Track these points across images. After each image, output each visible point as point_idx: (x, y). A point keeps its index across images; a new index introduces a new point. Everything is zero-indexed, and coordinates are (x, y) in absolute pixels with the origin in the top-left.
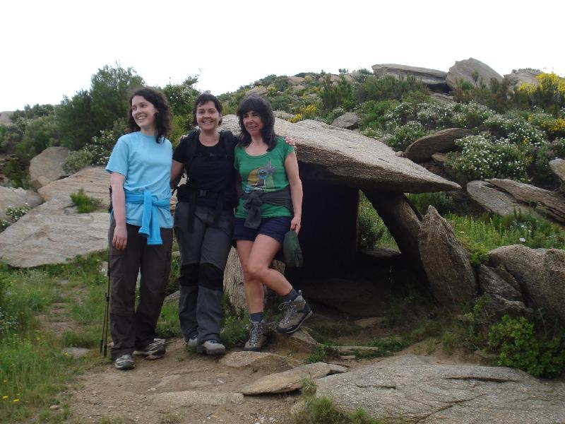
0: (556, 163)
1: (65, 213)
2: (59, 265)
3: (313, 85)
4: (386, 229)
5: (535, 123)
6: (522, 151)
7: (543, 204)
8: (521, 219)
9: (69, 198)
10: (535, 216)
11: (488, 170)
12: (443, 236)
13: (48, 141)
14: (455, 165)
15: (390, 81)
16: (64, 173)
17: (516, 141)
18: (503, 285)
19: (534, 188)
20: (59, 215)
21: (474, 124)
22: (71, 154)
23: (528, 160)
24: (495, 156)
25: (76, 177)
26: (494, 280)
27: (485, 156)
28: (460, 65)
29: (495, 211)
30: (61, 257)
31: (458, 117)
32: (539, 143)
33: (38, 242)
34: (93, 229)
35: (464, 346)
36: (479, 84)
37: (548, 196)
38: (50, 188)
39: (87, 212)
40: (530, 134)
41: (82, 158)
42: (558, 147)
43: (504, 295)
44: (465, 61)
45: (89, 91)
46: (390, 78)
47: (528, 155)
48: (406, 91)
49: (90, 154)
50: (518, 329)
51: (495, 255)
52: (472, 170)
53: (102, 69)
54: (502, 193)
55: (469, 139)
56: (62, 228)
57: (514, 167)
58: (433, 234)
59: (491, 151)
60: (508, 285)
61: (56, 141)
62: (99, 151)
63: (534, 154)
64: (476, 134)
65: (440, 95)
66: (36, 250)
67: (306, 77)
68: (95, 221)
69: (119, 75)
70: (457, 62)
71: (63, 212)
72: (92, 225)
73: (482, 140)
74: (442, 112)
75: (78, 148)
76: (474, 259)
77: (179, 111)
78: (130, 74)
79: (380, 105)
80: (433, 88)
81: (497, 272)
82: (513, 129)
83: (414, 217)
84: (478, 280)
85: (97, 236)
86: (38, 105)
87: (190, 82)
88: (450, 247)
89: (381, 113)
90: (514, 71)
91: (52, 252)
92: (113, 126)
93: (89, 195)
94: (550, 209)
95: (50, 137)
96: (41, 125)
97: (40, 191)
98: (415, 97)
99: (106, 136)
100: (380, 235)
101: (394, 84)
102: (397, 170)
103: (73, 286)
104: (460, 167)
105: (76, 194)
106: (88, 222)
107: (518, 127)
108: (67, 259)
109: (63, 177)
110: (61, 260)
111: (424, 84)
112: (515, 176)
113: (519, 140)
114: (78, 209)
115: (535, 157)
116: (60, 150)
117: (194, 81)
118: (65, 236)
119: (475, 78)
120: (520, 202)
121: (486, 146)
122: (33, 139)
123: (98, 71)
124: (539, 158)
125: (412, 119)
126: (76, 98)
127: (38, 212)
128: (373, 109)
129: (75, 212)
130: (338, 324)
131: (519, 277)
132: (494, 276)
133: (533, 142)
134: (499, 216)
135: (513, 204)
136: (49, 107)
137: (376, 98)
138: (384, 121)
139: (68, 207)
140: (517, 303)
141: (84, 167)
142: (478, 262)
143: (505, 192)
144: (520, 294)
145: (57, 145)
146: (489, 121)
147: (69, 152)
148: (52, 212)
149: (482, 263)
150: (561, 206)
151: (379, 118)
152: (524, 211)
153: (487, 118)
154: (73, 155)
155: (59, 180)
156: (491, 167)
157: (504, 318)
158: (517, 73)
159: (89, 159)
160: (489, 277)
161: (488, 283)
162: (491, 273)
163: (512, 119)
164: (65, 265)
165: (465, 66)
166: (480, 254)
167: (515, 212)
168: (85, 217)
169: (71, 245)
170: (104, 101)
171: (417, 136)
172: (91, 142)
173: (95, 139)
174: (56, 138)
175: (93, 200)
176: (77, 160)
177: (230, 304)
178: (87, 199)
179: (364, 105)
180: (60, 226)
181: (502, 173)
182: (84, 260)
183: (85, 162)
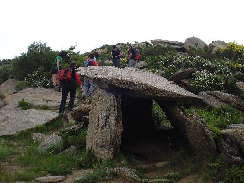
0: (239, 83)
1: (16, 110)
2: (13, 135)
3: (124, 48)
4: (165, 117)
5: (227, 65)
6: (222, 78)
7: (234, 102)
8: (225, 110)
9: (17, 103)
10: (231, 108)
11: (207, 87)
12: (200, 125)
13: (8, 76)
14: (192, 85)
15: (159, 47)
16: (15, 91)
17: (219, 73)
18: (230, 148)
19: (229, 95)
20: (13, 111)
21: (200, 66)
22: (18, 82)
23: (225, 82)
24: (210, 81)
25: (21, 93)
26: (226, 146)
27: (206, 81)
28: (189, 40)
29: (211, 105)
30: (14, 131)
31: (192, 63)
32: (229, 74)
33: (4, 124)
34: (29, 117)
35: (212, 179)
36: (198, 48)
37: (236, 99)
38: (9, 98)
39: (26, 109)
40: (225, 70)
41: (24, 84)
42: (238, 76)
43: (231, 153)
44: (191, 38)
45: (26, 54)
46: (159, 46)
47: (224, 79)
48: (166, 51)
49: (27, 82)
50: (241, 173)
51: (226, 133)
52: (200, 87)
53: (32, 44)
54: (214, 98)
55: (198, 73)
56: (14, 117)
57: (219, 85)
58: (195, 124)
59: (208, 78)
60: (233, 148)
61: (12, 76)
62: (31, 80)
63: (227, 79)
64: (201, 71)
65: (181, 53)
66: (2, 128)
67: (121, 45)
68: (30, 114)
69: (40, 46)
70: (187, 38)
71: (15, 109)
72: (28, 116)
73: (204, 73)
74: (185, 61)
75: (22, 79)
76: (215, 136)
77: (67, 62)
78: (45, 46)
79: (155, 57)
80: (178, 50)
81: (227, 142)
82: (217, 68)
83: (182, 113)
84: (217, 146)
85: (31, 121)
86: (4, 59)
87: (72, 49)
88: (204, 130)
89: (156, 61)
90: (213, 42)
91: (10, 129)
92: (38, 69)
93: (27, 101)
94: (237, 104)
95: (10, 74)
96: (5, 69)
97: (5, 99)
98: (171, 54)
99: (34, 74)
100: (163, 119)
101: (161, 48)
102: (174, 92)
103: (19, 146)
104: (195, 86)
105: (21, 101)
106: (27, 114)
107: (219, 67)
108: (17, 132)
109: (15, 93)
110: (14, 132)
111: (174, 48)
112: (219, 89)
113: (220, 73)
114: (22, 108)
115: (228, 80)
116: (14, 80)
117: (74, 48)
118: (16, 121)
119: (196, 45)
120: (223, 101)
121: (206, 76)
122: (2, 75)
123: (31, 45)
124: (229, 81)
125: (171, 64)
126: (20, 57)
127: (3, 110)
128: (152, 59)
129: (20, 110)
130: (148, 166)
131: (238, 144)
132: (226, 144)
133: (226, 74)
134: (214, 108)
135: (220, 102)
136: (9, 60)
137: (153, 54)
138: (158, 65)
139: (17, 107)
140: (239, 158)
141: (25, 88)
142: (217, 137)
143: (216, 97)
144: (239, 153)
145: (12, 78)
146: (206, 64)
147: (18, 81)
148: (10, 110)
149: (219, 137)
150: (242, 103)
151: (155, 63)
152: (226, 106)
153: (205, 63)
154: (20, 83)
155: (13, 95)
156: (208, 85)
157: (233, 166)
158: (215, 43)
159: (27, 84)
160: (223, 144)
161: (222, 147)
162: (224, 143)
163: (216, 63)
164: (15, 135)
165: (191, 40)
166: (218, 133)
167: (222, 106)
168: (25, 112)
169: (18, 125)
170: (33, 58)
171: (174, 72)
172: (28, 77)
173: (29, 75)
174: (12, 75)
175: (29, 104)
176: (21, 85)
177: (94, 156)
178: (26, 103)
179: (148, 57)
180: (14, 116)
181: (213, 88)
182: (25, 133)
183: (25, 86)
